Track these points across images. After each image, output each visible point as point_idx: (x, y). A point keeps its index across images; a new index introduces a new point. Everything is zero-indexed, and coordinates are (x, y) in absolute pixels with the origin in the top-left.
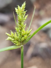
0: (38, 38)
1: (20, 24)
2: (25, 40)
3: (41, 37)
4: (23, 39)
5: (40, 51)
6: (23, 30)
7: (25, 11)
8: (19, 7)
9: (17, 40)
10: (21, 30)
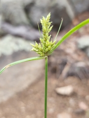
0: (75, 56)
1: (45, 35)
2: (49, 51)
3: (79, 55)
4: (47, 49)
5: (77, 70)
6: (48, 41)
7: (50, 22)
8: (44, 18)
9: (42, 51)
10: (46, 41)
